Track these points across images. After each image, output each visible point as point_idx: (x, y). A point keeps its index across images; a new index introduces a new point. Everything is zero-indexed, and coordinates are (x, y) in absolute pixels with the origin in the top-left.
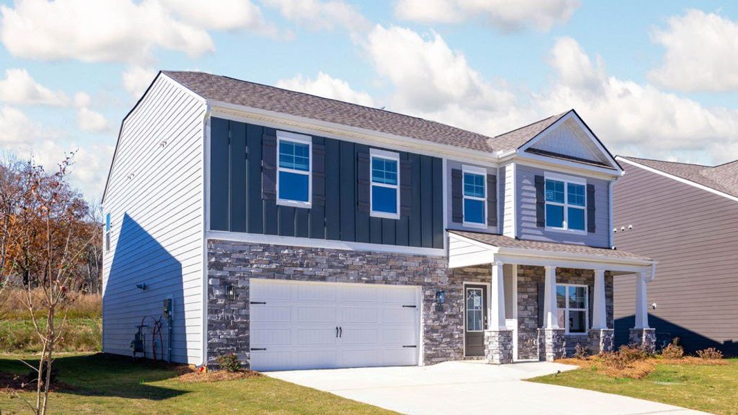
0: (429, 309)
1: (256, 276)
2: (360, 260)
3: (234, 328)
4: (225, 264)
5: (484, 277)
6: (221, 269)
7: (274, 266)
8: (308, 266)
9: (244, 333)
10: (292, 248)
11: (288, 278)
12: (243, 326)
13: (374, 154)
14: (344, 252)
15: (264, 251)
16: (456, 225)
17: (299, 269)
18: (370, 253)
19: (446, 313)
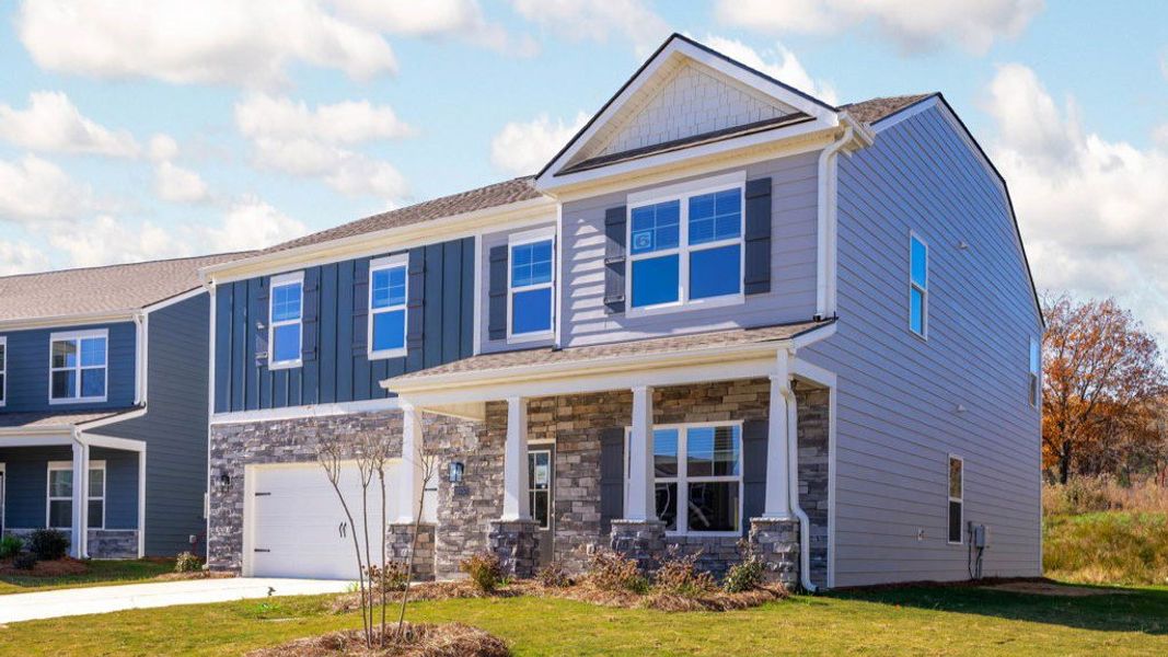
0: (448, 493)
1: (250, 461)
2: (353, 426)
3: (229, 524)
4: (223, 451)
5: (545, 429)
6: (220, 457)
7: (263, 447)
8: (296, 443)
9: (237, 530)
10: (281, 422)
11: (279, 460)
12: (236, 522)
13: (375, 267)
14: (334, 418)
15: (256, 429)
16: (498, 345)
17: (287, 448)
18: (364, 414)
19: (472, 497)
